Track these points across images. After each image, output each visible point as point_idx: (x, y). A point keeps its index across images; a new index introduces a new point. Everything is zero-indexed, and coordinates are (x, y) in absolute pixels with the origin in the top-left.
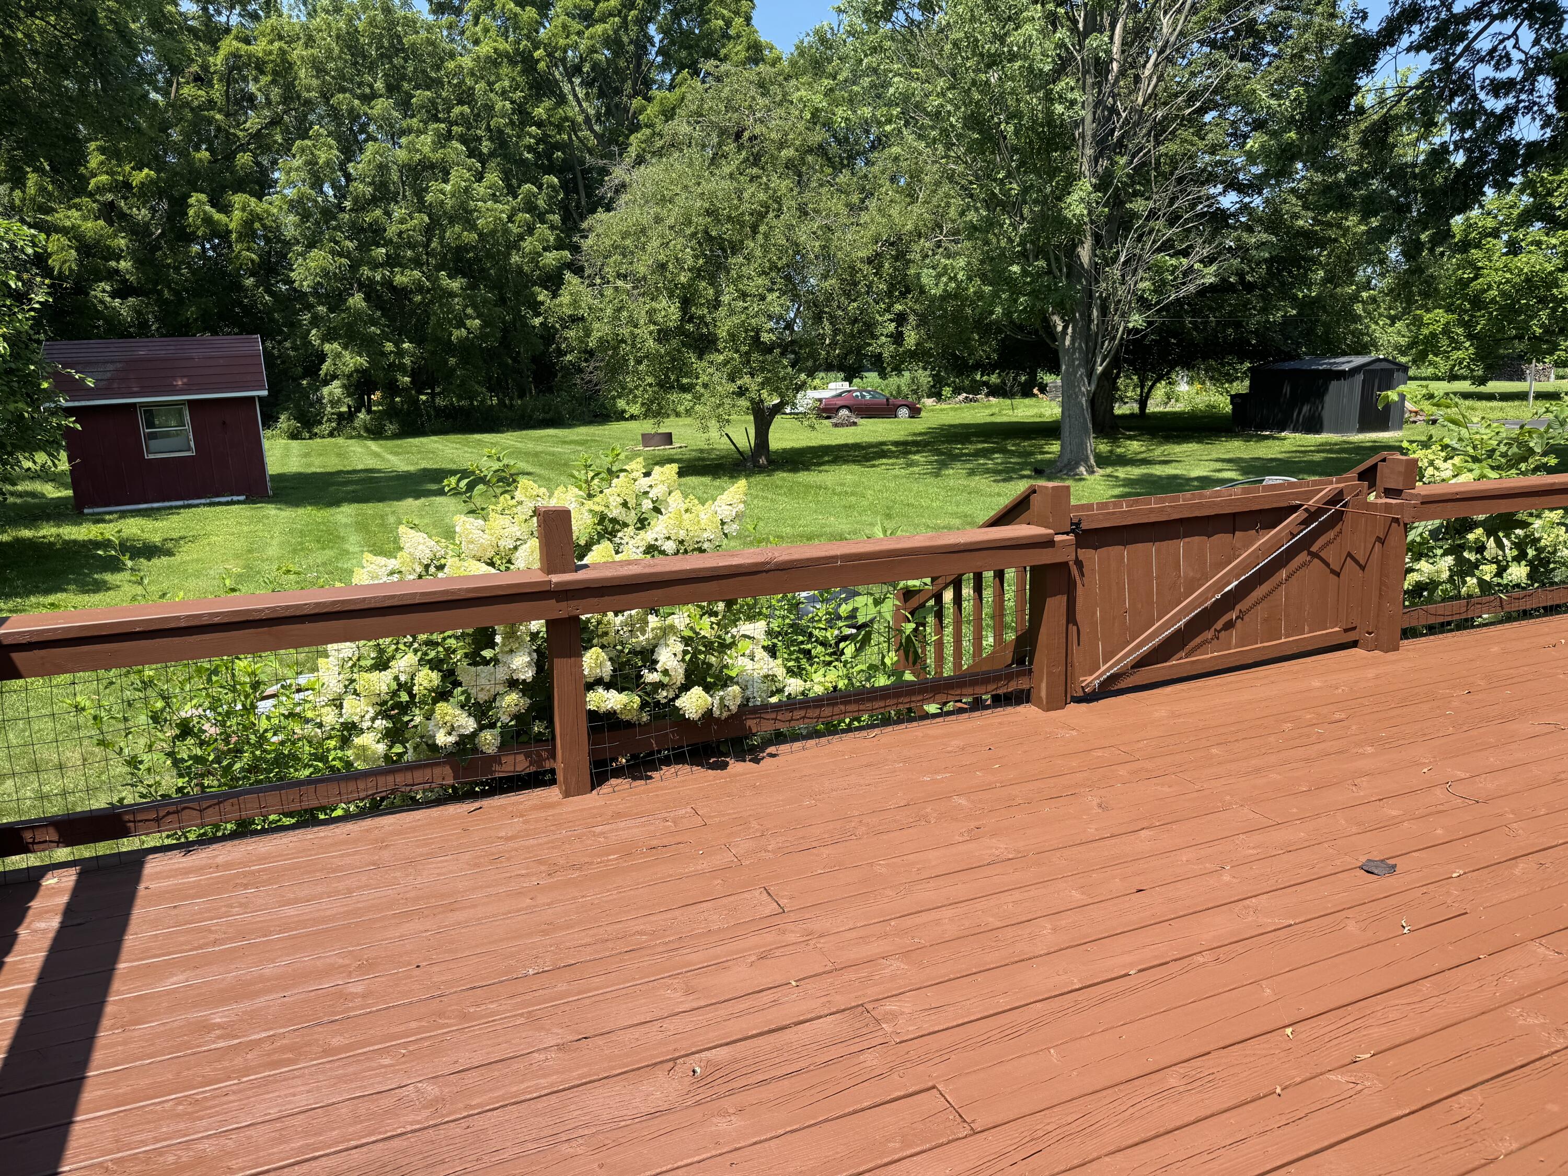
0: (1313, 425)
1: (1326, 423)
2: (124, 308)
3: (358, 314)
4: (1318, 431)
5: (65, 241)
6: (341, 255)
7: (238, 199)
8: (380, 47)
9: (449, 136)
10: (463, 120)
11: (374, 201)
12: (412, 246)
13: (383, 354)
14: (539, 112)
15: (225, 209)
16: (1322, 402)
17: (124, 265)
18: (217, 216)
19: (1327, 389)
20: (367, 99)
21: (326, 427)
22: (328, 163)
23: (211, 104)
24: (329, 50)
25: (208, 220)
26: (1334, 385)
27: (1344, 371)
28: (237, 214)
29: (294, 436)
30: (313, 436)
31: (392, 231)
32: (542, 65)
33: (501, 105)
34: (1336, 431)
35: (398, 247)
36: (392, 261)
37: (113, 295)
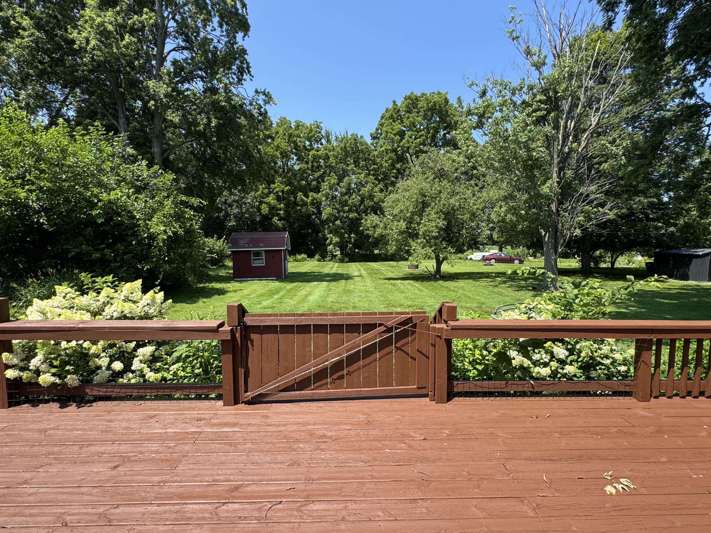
0: (685, 277)
1: (690, 277)
2: (280, 224)
3: (338, 226)
4: (687, 279)
5: (266, 206)
6: (335, 209)
7: (311, 194)
8: (352, 150)
9: (369, 174)
10: (374, 170)
11: (346, 194)
12: (355, 206)
13: (344, 238)
14: (398, 166)
15: (307, 197)
16: (688, 268)
17: (282, 212)
18: (305, 199)
19: (691, 263)
20: (348, 165)
21: (328, 259)
22: (334, 183)
23: (308, 169)
24: (338, 152)
25: (302, 200)
26: (694, 260)
27: (699, 255)
28: (310, 198)
29: (319, 261)
30: (324, 261)
31: (350, 202)
32: (399, 152)
33: (385, 165)
34: (695, 280)
35: (351, 207)
36: (350, 211)
37: (278, 220)
